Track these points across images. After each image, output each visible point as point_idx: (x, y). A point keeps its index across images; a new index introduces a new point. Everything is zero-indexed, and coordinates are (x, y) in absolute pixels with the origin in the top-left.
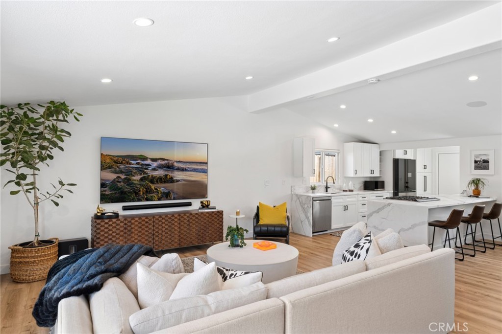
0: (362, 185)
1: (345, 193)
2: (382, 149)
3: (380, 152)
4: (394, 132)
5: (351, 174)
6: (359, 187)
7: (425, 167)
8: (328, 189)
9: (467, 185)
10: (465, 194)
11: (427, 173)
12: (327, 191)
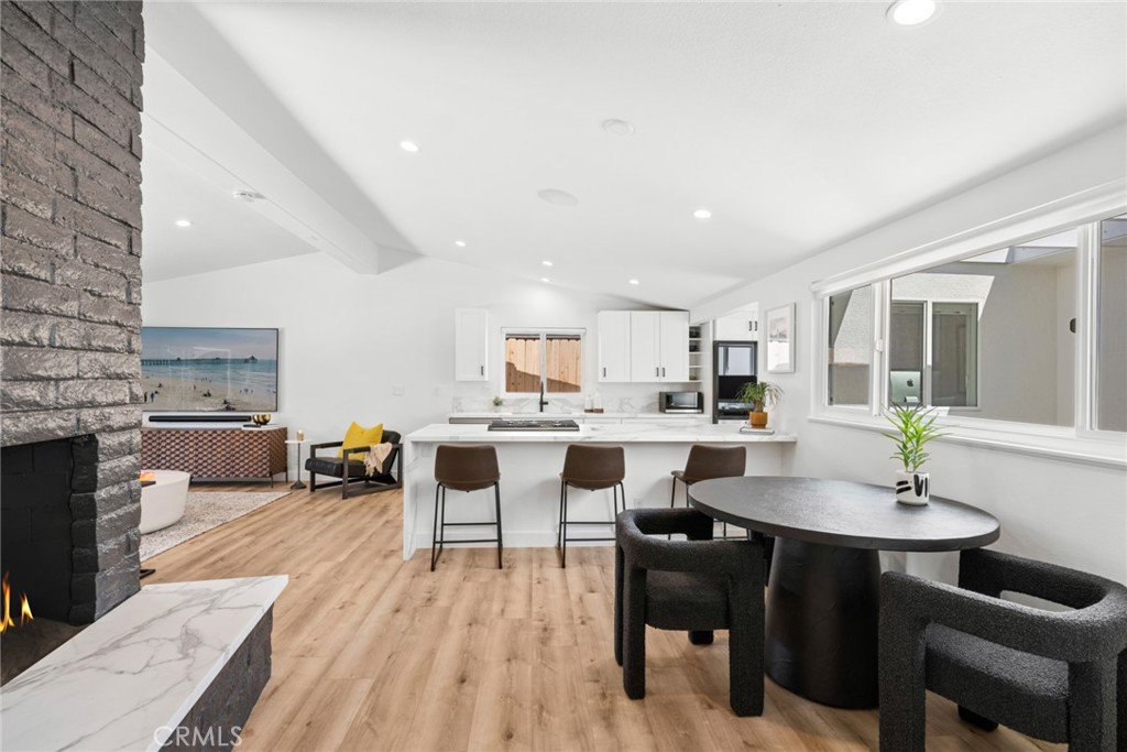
12: (542, 410)
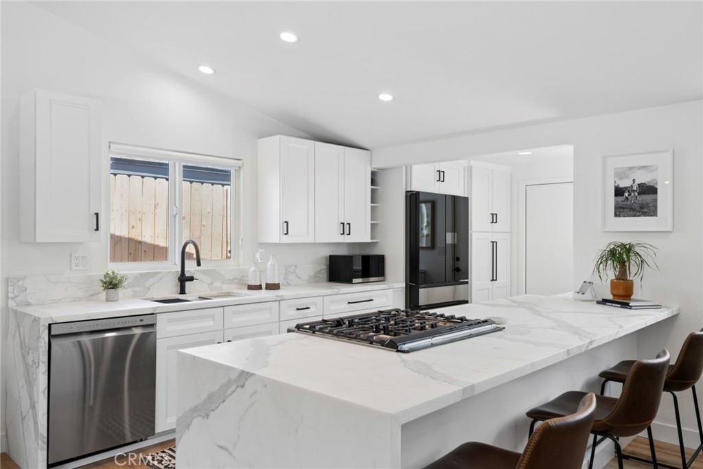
0: (323, 267)
1: (256, 295)
2: (377, 165)
3: (373, 174)
4: (386, 97)
5: (274, 234)
6: (312, 273)
7: (494, 218)
8: (188, 284)
9: (593, 264)
10: (588, 296)
11: (498, 233)
12: (183, 291)
